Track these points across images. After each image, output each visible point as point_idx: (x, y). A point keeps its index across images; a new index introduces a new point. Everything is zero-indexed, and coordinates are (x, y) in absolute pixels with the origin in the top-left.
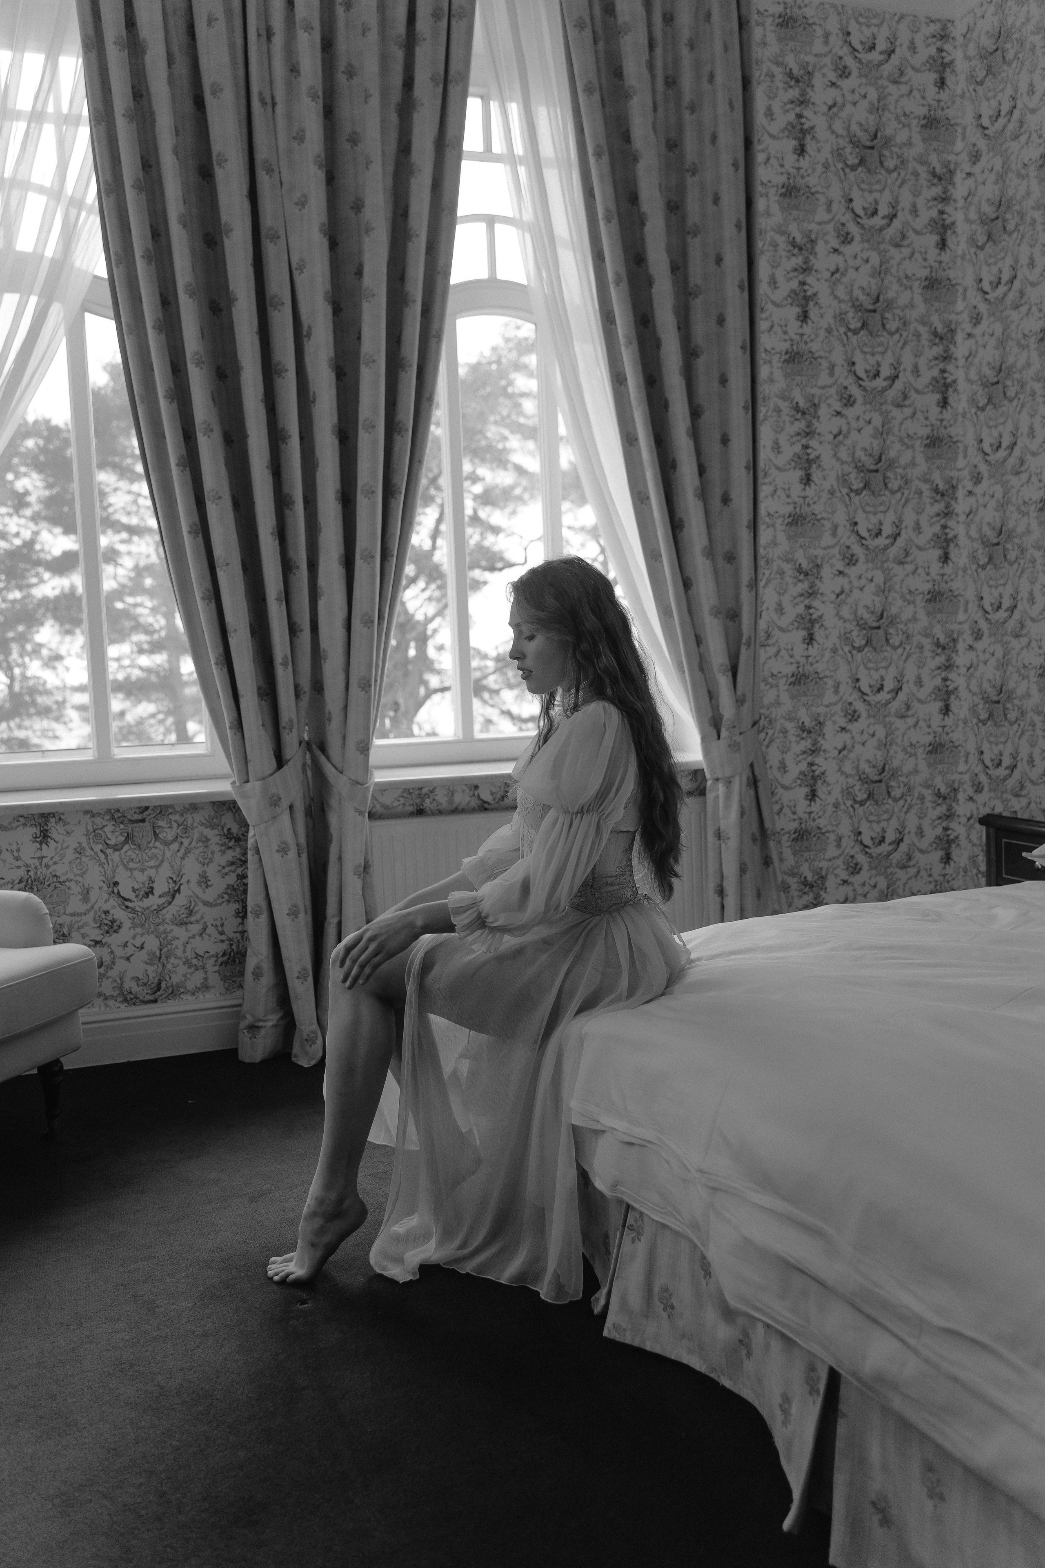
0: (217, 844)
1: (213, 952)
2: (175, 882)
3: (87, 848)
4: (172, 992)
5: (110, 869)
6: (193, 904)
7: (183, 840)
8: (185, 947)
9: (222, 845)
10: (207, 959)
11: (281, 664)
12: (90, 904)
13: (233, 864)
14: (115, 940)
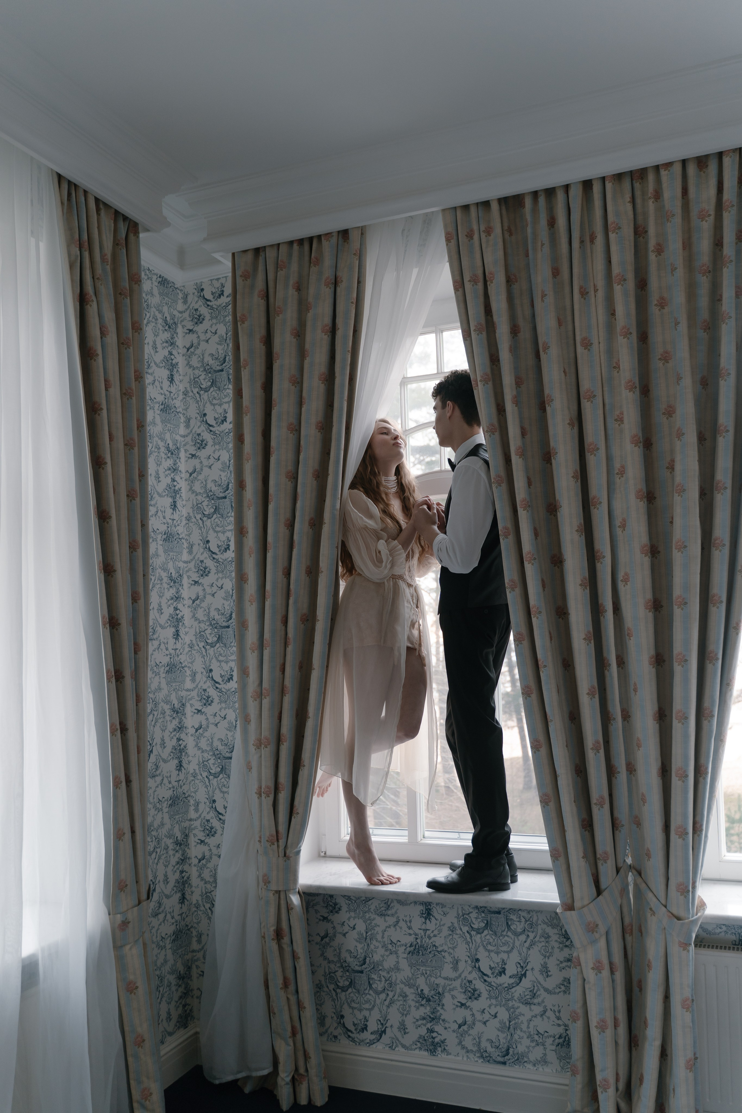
0: (556, 941)
1: (551, 1033)
2: (522, 967)
3: (458, 928)
4: (518, 1060)
5: (473, 947)
6: (536, 988)
7: (530, 934)
8: (529, 1024)
9: (561, 943)
10: (546, 1037)
11: (596, 804)
12: (458, 973)
13: (569, 960)
14: (476, 1005)
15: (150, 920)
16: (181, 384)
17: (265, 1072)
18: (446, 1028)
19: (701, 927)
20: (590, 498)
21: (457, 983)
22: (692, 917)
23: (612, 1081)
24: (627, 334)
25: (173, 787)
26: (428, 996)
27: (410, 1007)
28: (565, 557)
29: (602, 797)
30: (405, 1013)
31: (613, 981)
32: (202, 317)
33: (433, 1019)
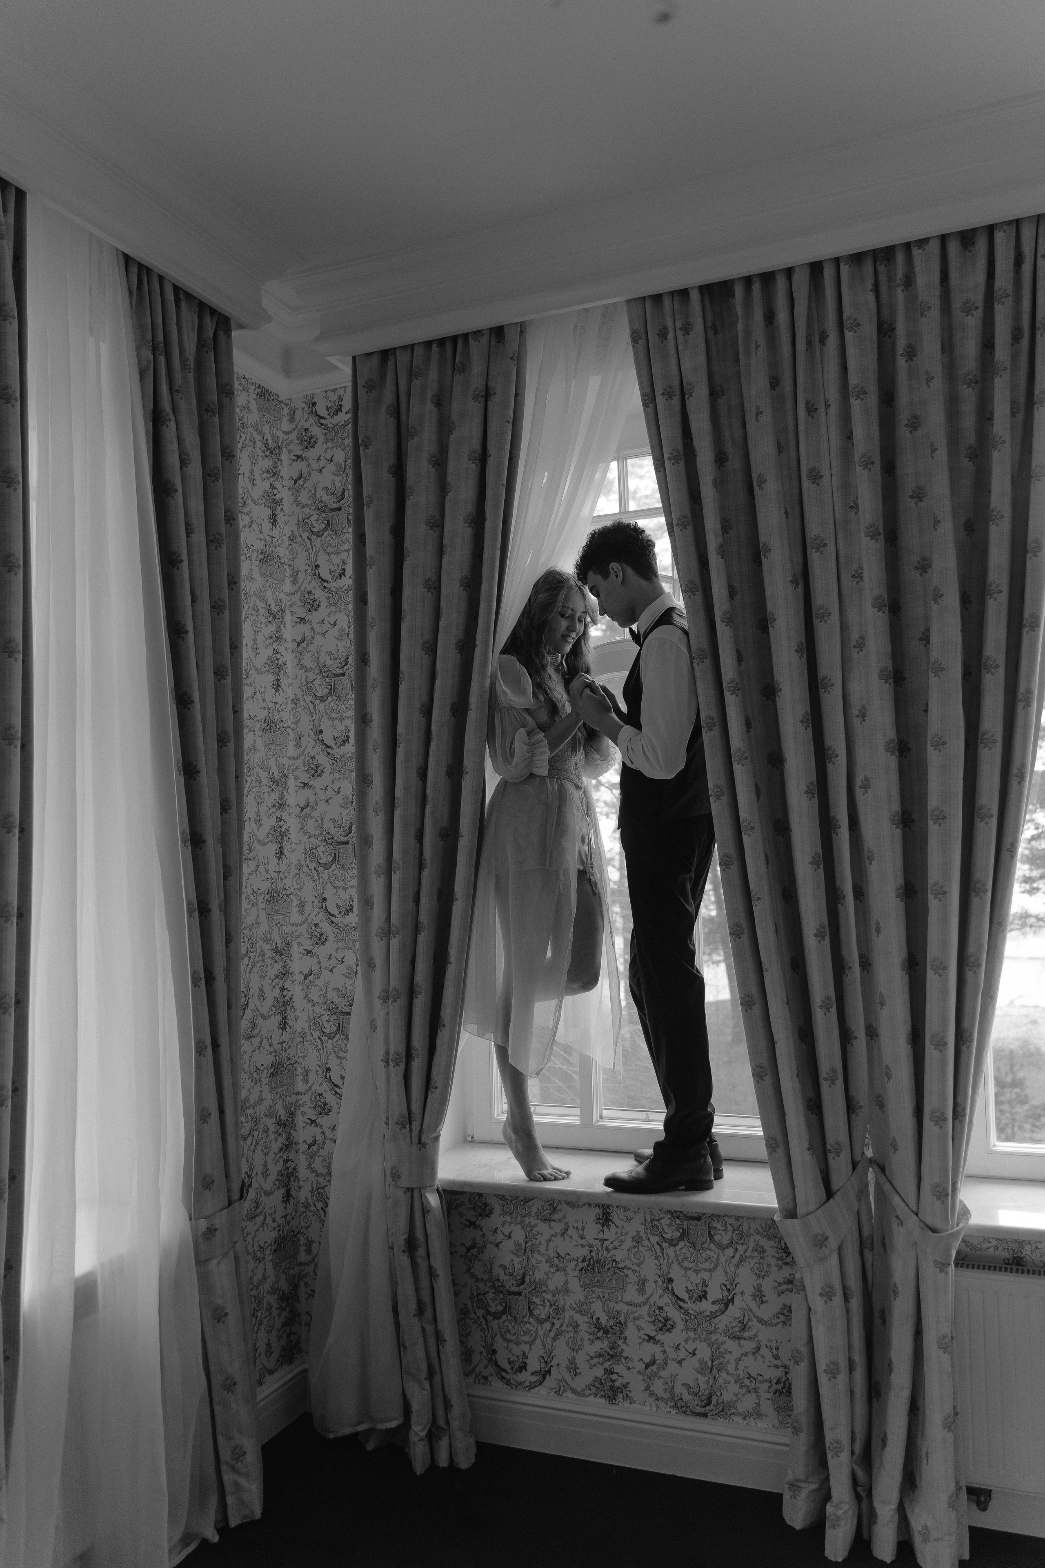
0: (773, 1257)
1: (766, 1377)
2: (729, 1290)
3: (645, 1238)
4: (723, 1410)
5: (665, 1264)
6: (747, 1318)
8: (737, 1364)
9: (779, 1259)
10: (760, 1382)
11: (825, 1079)
12: (646, 1296)
13: (790, 1282)
14: (668, 1339)
15: (244, 1224)
16: (287, 526)
17: (393, 1424)
18: (629, 1369)
19: (964, 1241)
20: (819, 678)
21: (644, 1310)
22: (952, 1229)
23: (846, 1442)
24: (868, 464)
25: (275, 1051)
26: (606, 1326)
27: (582, 1340)
28: (786, 756)
29: (834, 1071)
30: (576, 1348)
31: (848, 1311)
32: (314, 439)
33: (612, 1356)
